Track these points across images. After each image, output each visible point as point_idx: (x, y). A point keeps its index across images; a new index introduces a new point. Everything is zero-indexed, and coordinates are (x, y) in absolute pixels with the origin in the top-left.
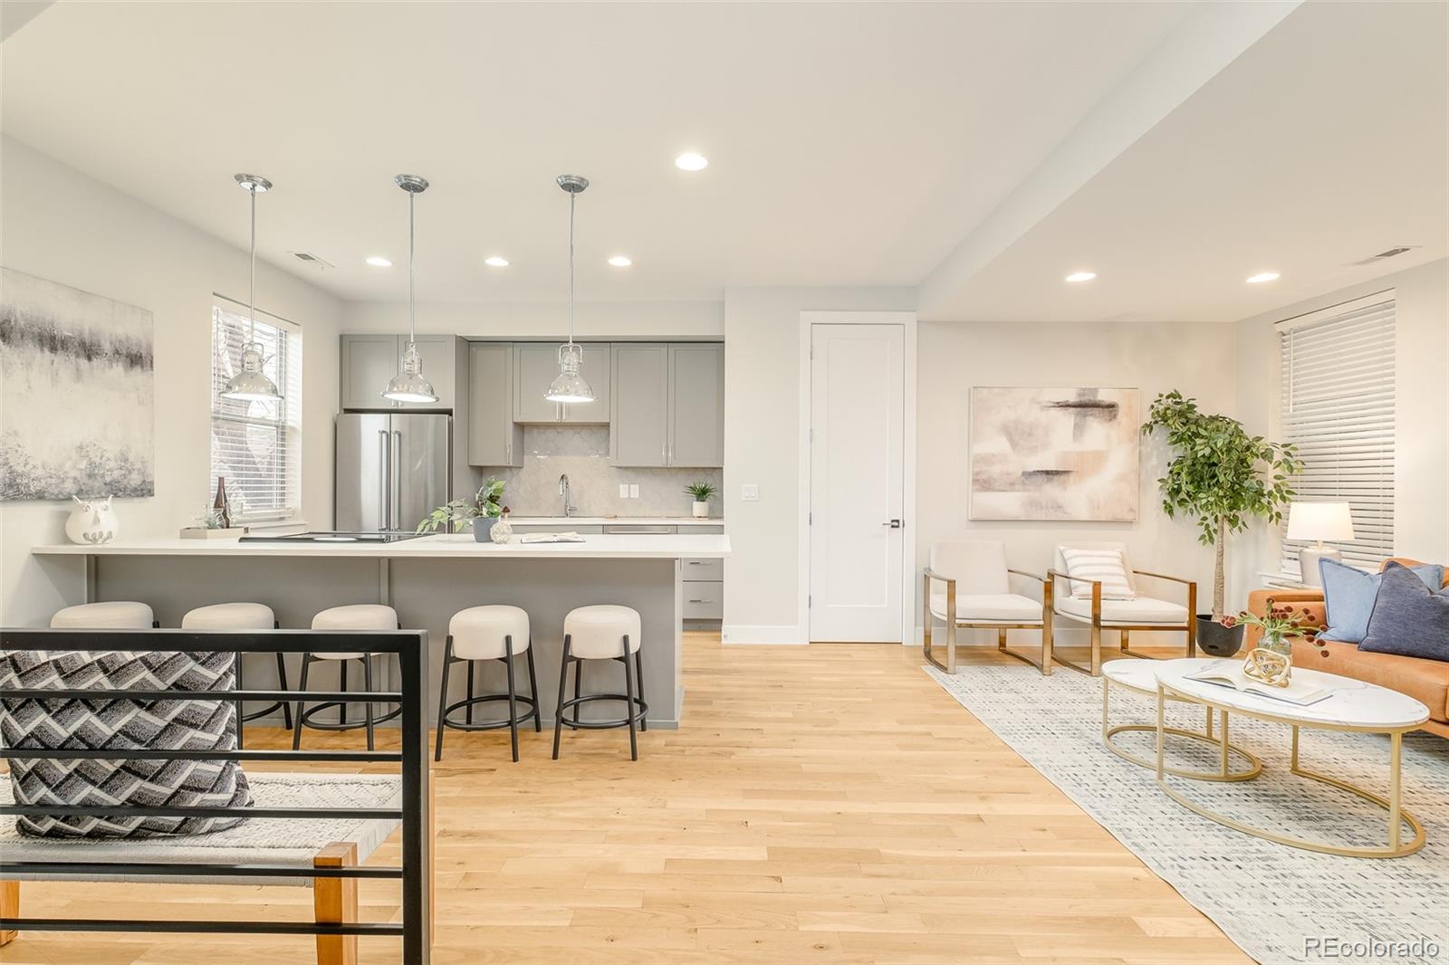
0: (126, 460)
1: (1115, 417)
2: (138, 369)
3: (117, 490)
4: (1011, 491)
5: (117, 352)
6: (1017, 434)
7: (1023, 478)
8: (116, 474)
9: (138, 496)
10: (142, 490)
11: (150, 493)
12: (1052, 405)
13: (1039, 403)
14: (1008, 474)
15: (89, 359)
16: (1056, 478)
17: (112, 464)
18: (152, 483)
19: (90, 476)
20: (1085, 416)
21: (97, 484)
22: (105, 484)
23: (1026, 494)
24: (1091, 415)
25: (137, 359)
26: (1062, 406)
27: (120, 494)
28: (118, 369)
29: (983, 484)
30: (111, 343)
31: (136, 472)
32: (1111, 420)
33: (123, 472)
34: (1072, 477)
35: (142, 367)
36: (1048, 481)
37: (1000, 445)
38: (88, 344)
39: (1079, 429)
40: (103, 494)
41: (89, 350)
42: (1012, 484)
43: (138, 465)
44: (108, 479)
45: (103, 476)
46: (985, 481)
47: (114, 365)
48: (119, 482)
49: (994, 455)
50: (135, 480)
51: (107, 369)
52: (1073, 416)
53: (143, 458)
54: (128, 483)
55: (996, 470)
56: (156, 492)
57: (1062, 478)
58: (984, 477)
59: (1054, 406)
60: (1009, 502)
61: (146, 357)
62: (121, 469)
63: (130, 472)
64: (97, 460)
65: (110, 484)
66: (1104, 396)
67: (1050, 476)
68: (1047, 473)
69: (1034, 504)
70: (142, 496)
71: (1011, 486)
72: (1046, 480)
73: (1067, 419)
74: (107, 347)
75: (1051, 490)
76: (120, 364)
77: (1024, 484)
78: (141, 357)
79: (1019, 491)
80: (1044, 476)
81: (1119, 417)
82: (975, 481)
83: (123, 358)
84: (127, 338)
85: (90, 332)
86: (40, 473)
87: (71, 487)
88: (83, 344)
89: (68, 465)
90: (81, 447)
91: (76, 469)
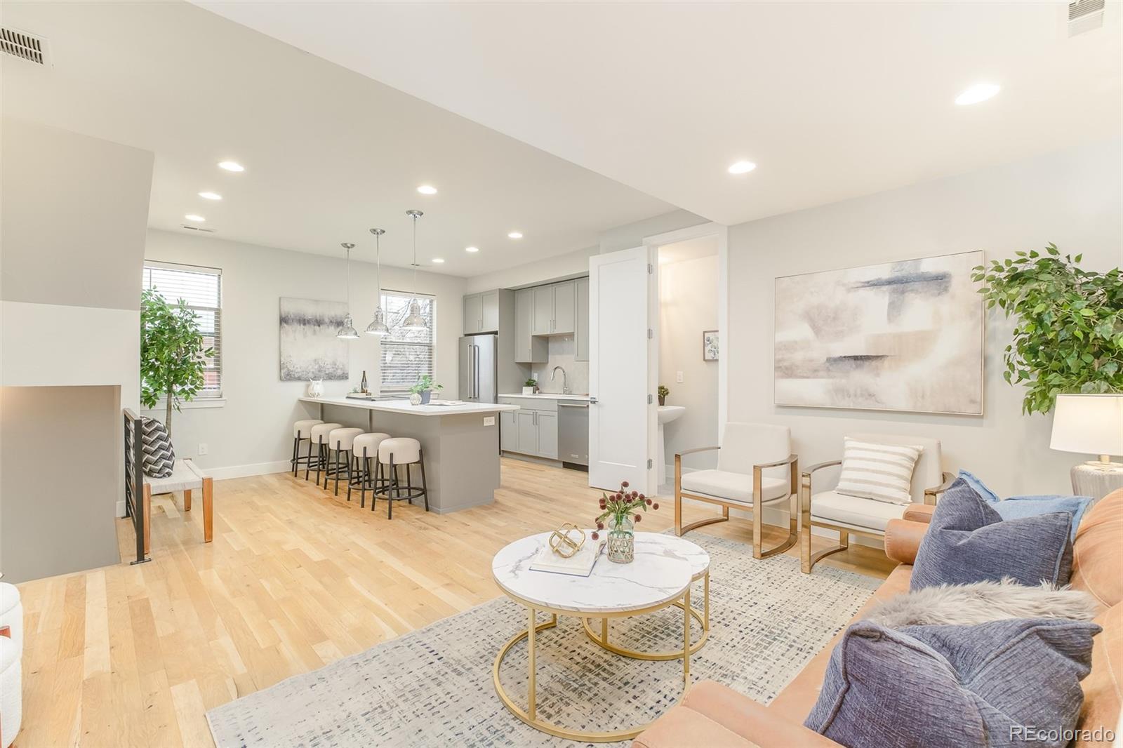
0: (335, 365)
1: (946, 289)
2: (341, 328)
3: (330, 377)
4: (814, 378)
5: (331, 322)
6: (822, 321)
7: (828, 364)
8: (331, 370)
10: (342, 377)
11: (347, 378)
12: (860, 285)
13: (844, 285)
14: (811, 361)
15: (319, 326)
16: (867, 363)
17: (329, 366)
18: (348, 374)
19: (319, 371)
20: (903, 292)
21: (323, 374)
22: (326, 374)
23: (830, 381)
24: (912, 290)
25: (340, 323)
26: (874, 285)
27: (333, 378)
28: (332, 328)
29: (786, 371)
31: (340, 369)
32: (939, 294)
33: (334, 370)
34: (886, 363)
35: (343, 326)
36: (857, 367)
37: (802, 331)
38: (319, 320)
39: (894, 309)
40: (325, 378)
41: (319, 323)
42: (816, 371)
43: (343, 367)
44: (327, 372)
45: (325, 371)
46: (787, 368)
47: (330, 327)
48: (332, 373)
49: (796, 342)
50: (339, 372)
51: (327, 329)
52: (887, 294)
53: (343, 363)
54: (336, 374)
55: (798, 357)
56: (350, 377)
57: (874, 363)
58: (786, 364)
59: (863, 287)
60: (813, 390)
61: (345, 322)
62: (333, 368)
63: (337, 369)
64: (322, 365)
65: (328, 374)
66: (929, 266)
67: (859, 362)
68: (856, 358)
69: (841, 391)
70: (341, 379)
71: (814, 373)
72: (854, 366)
73: (880, 300)
74: (327, 320)
75: (861, 377)
77: (828, 370)
78: (342, 322)
79: (822, 377)
80: (852, 362)
81: (951, 290)
82: (777, 368)
83: (334, 324)
84: (336, 315)
85: (320, 315)
86: (299, 370)
87: (311, 375)
88: (316, 321)
89: (311, 367)
90: (315, 360)
91: (313, 368)
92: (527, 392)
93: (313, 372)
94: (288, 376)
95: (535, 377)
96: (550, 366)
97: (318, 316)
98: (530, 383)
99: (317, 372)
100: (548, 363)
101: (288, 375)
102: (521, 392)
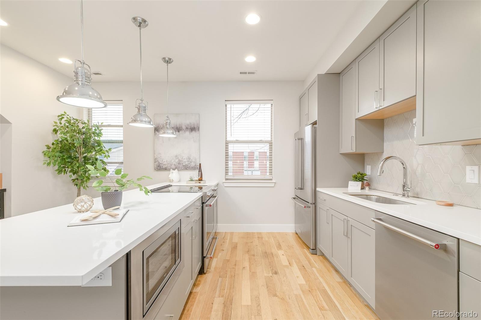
0: (190, 159)
2: (194, 132)
5: (187, 128)
8: (187, 163)
9: (193, 169)
10: (195, 168)
15: (179, 132)
17: (185, 160)
19: (179, 164)
21: (181, 166)
22: (183, 166)
25: (193, 129)
27: (188, 169)
28: (187, 133)
30: (185, 126)
31: (193, 162)
33: (189, 162)
35: (195, 131)
38: (178, 128)
40: (183, 169)
43: (194, 160)
44: (184, 164)
45: (183, 164)
47: (186, 132)
48: (187, 165)
51: (184, 134)
53: (195, 158)
54: (190, 165)
61: (196, 128)
62: (188, 161)
63: (191, 162)
64: (181, 159)
65: (185, 166)
70: (195, 169)
74: (184, 127)
76: (188, 132)
78: (195, 128)
83: (189, 129)
84: (190, 123)
85: (179, 124)
86: (165, 163)
87: (173, 167)
88: (177, 128)
89: (173, 161)
90: (176, 156)
91: (175, 162)
92: (355, 186)
93: (175, 164)
94: (159, 168)
95: (368, 170)
96: (385, 156)
97: (178, 124)
98: (360, 178)
99: (177, 165)
100: (383, 152)
101: (159, 166)
102: (347, 186)
